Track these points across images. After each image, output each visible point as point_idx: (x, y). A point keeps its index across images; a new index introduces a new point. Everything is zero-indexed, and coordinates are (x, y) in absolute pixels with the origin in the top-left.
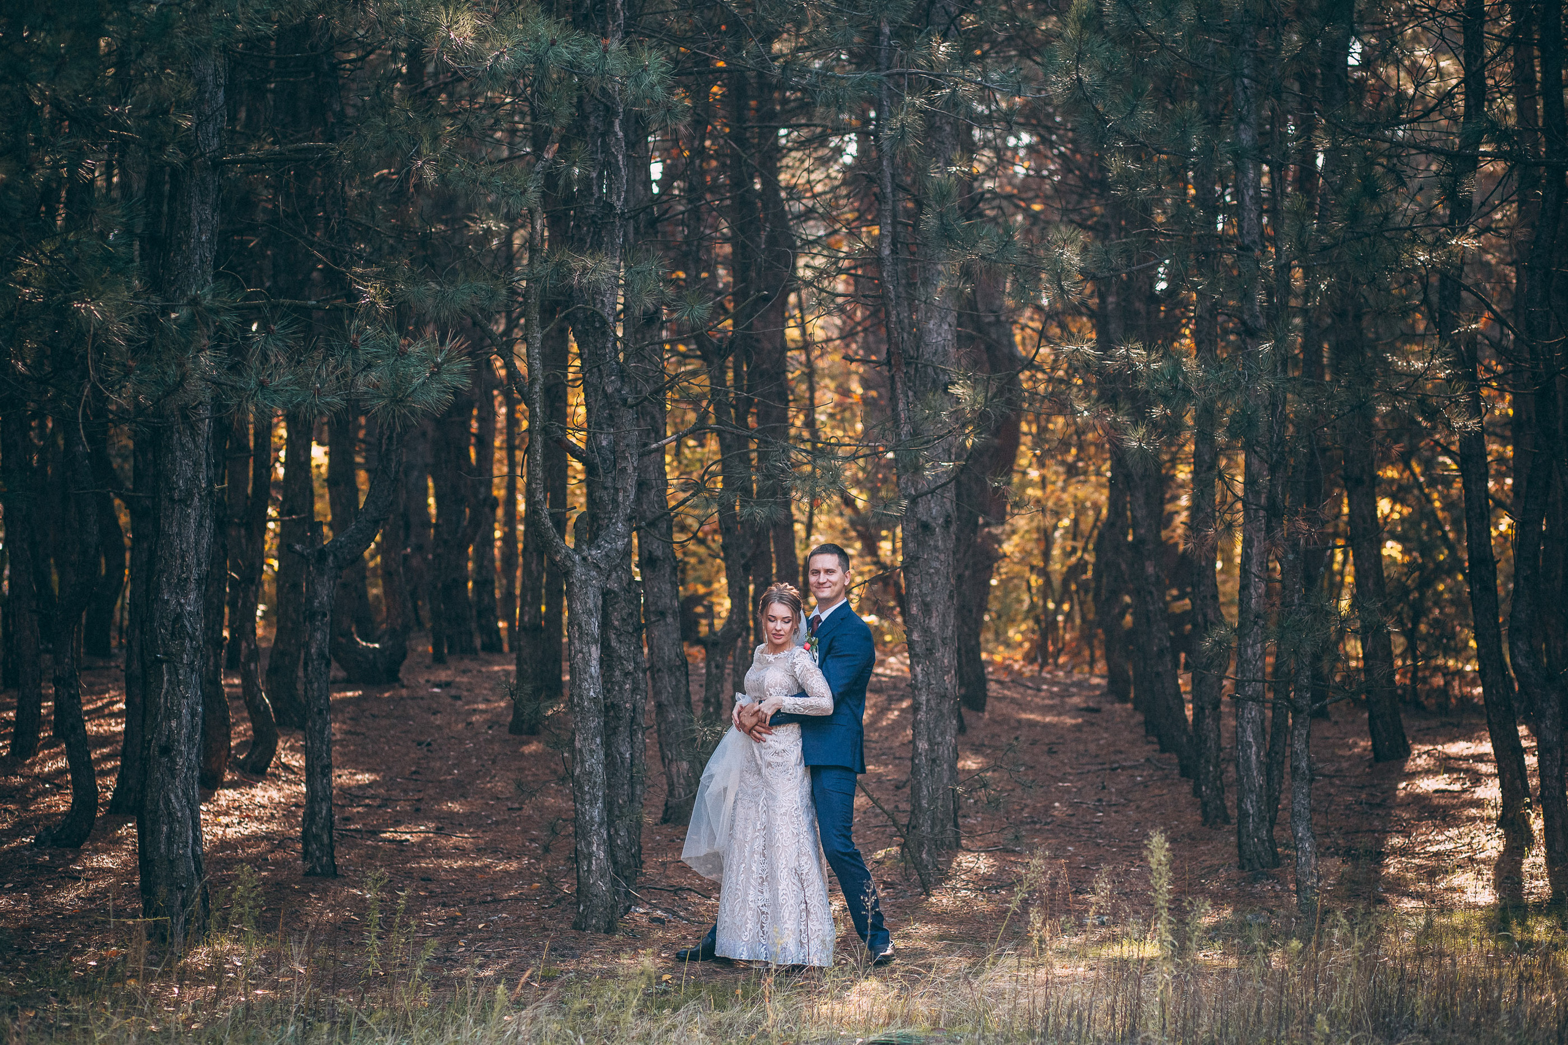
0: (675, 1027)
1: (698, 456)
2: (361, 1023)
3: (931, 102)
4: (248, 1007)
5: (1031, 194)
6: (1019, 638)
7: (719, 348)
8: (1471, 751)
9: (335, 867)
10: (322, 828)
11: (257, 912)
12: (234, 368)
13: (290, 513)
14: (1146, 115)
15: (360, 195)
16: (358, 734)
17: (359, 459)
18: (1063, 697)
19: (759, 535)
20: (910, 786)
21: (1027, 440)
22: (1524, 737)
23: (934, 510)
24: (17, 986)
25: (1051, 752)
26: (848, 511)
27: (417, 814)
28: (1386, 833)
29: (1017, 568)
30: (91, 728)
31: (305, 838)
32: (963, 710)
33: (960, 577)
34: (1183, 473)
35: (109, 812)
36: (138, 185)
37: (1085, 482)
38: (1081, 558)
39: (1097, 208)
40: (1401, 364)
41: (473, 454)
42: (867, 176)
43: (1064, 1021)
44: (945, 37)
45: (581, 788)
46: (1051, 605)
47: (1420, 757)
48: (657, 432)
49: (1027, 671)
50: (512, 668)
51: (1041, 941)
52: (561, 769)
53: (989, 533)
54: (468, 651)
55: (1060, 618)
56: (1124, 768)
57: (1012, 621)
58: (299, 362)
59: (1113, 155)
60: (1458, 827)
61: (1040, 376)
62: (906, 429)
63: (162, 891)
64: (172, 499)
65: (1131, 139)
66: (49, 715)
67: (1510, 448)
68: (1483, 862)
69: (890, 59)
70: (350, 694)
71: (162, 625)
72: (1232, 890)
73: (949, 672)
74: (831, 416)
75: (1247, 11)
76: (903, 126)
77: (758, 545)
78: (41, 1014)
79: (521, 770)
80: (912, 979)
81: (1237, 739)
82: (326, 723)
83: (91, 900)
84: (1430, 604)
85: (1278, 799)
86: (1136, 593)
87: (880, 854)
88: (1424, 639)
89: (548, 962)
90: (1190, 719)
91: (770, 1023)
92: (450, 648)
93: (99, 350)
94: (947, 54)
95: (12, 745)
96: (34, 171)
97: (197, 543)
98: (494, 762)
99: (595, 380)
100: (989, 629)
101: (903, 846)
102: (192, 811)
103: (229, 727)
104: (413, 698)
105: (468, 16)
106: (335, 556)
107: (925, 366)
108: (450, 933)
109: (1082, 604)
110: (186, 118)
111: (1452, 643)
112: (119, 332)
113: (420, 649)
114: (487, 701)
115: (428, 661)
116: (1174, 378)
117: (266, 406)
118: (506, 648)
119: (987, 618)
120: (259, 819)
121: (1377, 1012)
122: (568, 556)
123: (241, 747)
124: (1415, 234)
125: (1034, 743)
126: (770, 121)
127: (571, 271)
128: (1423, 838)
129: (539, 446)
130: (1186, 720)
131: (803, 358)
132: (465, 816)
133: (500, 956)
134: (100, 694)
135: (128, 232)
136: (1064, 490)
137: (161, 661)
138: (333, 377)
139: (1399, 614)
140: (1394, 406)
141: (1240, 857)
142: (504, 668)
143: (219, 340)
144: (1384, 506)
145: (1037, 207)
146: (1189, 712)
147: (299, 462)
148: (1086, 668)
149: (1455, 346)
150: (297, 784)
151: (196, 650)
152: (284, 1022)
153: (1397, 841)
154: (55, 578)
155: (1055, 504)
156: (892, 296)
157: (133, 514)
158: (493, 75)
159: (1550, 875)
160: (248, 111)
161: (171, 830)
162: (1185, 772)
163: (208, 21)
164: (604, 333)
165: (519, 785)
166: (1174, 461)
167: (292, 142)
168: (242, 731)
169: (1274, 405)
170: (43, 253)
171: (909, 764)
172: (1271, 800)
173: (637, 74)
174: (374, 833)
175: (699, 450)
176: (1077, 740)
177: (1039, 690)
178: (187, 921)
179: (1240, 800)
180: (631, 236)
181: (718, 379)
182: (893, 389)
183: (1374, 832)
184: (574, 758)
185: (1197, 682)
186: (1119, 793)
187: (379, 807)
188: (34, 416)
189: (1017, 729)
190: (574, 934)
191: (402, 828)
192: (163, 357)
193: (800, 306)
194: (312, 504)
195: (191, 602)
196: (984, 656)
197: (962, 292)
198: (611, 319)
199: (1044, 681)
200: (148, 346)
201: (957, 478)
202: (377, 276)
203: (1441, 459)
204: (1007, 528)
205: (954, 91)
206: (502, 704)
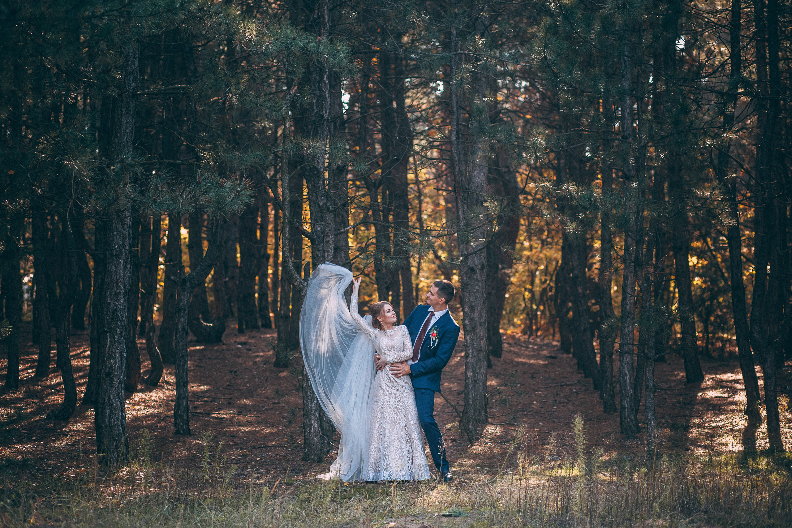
0: (349, 507)
1: (366, 235)
2: (200, 505)
3: (475, 67)
4: (146, 496)
5: (525, 110)
6: (519, 322)
7: (375, 183)
8: (733, 378)
9: (190, 430)
10: (183, 412)
11: (151, 451)
12: (142, 193)
13: (170, 261)
14: (576, 74)
15: (203, 110)
16: (201, 367)
17: (204, 235)
18: (539, 351)
19: (394, 273)
20: (464, 393)
21: (523, 228)
22: (758, 371)
23: (476, 261)
24: (37, 486)
25: (533, 377)
26: (437, 262)
27: (229, 405)
28: (692, 417)
29: (518, 289)
30: (74, 363)
31: (176, 416)
32: (491, 357)
33: (489, 294)
34: (597, 244)
35: (82, 404)
36: (98, 104)
37: (551, 248)
38: (549, 284)
39: (557, 117)
40: (699, 193)
41: (258, 234)
42: (445, 102)
43: (534, 506)
44: (482, 36)
45: (306, 393)
46: (535, 307)
47: (708, 380)
48: (345, 224)
49: (522, 339)
50: (275, 335)
51: (523, 468)
52: (298, 385)
53: (504, 273)
54: (255, 327)
55: (539, 313)
56: (567, 385)
57: (516, 315)
58: (172, 190)
59: (562, 93)
60: (726, 414)
61: (529, 197)
62: (462, 223)
63: (106, 441)
64: (112, 255)
65: (570, 86)
66: (54, 357)
67: (754, 233)
68: (737, 431)
69: (456, 46)
70: (198, 348)
71: (107, 315)
72: (617, 444)
73: (483, 339)
74: (429, 216)
75: (626, 25)
76: (461, 79)
77: (393, 278)
78: (48, 499)
79: (279, 384)
80: (463, 485)
81: (620, 371)
82: (186, 362)
83: (73, 445)
84: (715, 307)
85: (639, 401)
86: (574, 302)
87: (449, 426)
88: (712, 324)
89: (289, 476)
90: (598, 362)
91: (394, 505)
92: (247, 326)
93: (77, 184)
94: (483, 44)
95: (37, 371)
96: (46, 98)
97: (124, 276)
98: (266, 380)
99: (314, 199)
100: (505, 318)
101: (460, 422)
102: (121, 403)
103: (140, 363)
104: (228, 350)
105: (254, 25)
106: (190, 282)
107: (472, 193)
108: (243, 462)
109: (549, 306)
110: (118, 74)
111: (726, 326)
112: (86, 175)
113: (232, 326)
114: (263, 351)
115: (236, 332)
116: (590, 199)
117: (156, 211)
118: (273, 326)
119: (504, 313)
120: (154, 407)
121: (683, 502)
122: (301, 282)
123: (145, 373)
124: (705, 131)
125: (525, 373)
126: (401, 75)
127: (303, 147)
128: (709, 419)
129: (287, 230)
130: (597, 362)
131: (416, 188)
132: (253, 406)
133: (267, 473)
134: (79, 347)
135: (93, 128)
136: (541, 252)
137: (106, 332)
138: (188, 197)
139: (701, 312)
140: (696, 213)
141: (621, 428)
142: (271, 335)
143: (135, 179)
144: (693, 260)
145: (528, 117)
146: (598, 359)
147: (175, 236)
148: (551, 337)
149: (725, 185)
150: (172, 391)
151: (123, 327)
152: (163, 504)
153: (696, 421)
154: (58, 291)
155: (537, 258)
156: (456, 159)
157: (95, 262)
158: (266, 54)
159: (769, 438)
160: (151, 69)
161: (111, 412)
162: (596, 387)
163: (129, 28)
164: (319, 177)
165: (277, 392)
166: (592, 239)
167: (171, 85)
168: (146, 365)
169: (638, 213)
170: (50, 137)
171: (464, 382)
172: (636, 400)
173: (334, 53)
174: (208, 414)
175: (366, 232)
176: (545, 371)
177: (528, 348)
178: (118, 456)
179: (621, 401)
180: (332, 130)
181: (374, 199)
182: (457, 204)
183: (685, 416)
184: (303, 379)
185: (601, 344)
186: (565, 397)
187: (211, 402)
188: (48, 214)
189: (517, 366)
190: (302, 462)
191: (222, 412)
192: (108, 187)
193: (414, 164)
194: (181, 257)
195: (121, 304)
196: (501, 331)
197: (490, 158)
198: (322, 170)
199: (531, 343)
200: (101, 182)
201: (488, 246)
202: (210, 149)
203: (721, 238)
204: (513, 270)
205: (486, 62)
206: (271, 353)
